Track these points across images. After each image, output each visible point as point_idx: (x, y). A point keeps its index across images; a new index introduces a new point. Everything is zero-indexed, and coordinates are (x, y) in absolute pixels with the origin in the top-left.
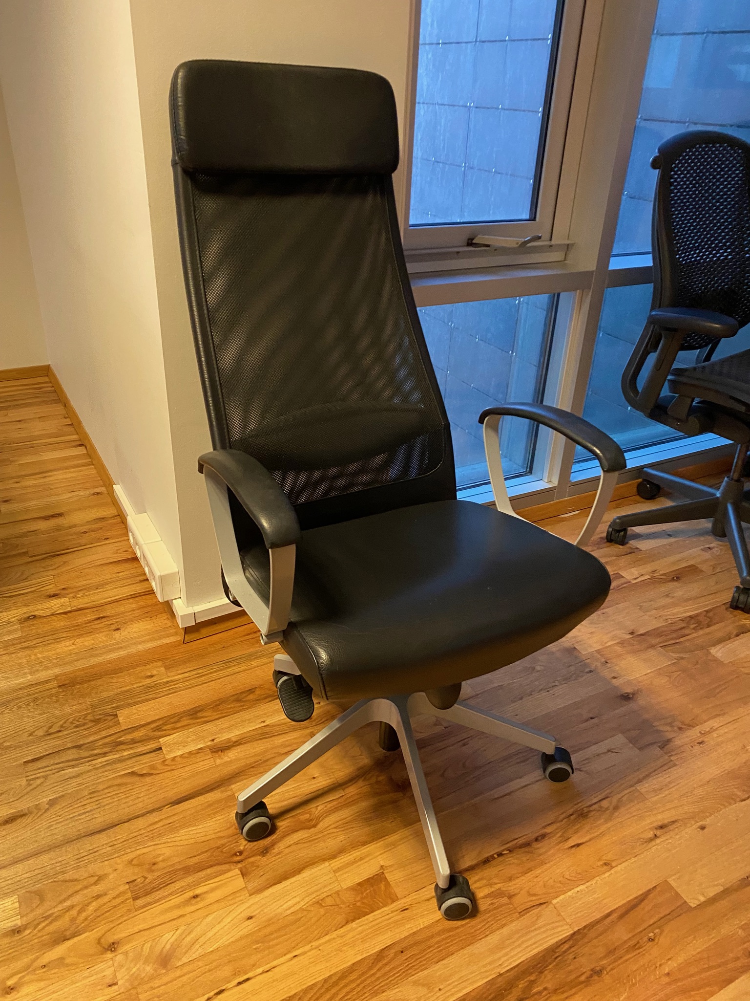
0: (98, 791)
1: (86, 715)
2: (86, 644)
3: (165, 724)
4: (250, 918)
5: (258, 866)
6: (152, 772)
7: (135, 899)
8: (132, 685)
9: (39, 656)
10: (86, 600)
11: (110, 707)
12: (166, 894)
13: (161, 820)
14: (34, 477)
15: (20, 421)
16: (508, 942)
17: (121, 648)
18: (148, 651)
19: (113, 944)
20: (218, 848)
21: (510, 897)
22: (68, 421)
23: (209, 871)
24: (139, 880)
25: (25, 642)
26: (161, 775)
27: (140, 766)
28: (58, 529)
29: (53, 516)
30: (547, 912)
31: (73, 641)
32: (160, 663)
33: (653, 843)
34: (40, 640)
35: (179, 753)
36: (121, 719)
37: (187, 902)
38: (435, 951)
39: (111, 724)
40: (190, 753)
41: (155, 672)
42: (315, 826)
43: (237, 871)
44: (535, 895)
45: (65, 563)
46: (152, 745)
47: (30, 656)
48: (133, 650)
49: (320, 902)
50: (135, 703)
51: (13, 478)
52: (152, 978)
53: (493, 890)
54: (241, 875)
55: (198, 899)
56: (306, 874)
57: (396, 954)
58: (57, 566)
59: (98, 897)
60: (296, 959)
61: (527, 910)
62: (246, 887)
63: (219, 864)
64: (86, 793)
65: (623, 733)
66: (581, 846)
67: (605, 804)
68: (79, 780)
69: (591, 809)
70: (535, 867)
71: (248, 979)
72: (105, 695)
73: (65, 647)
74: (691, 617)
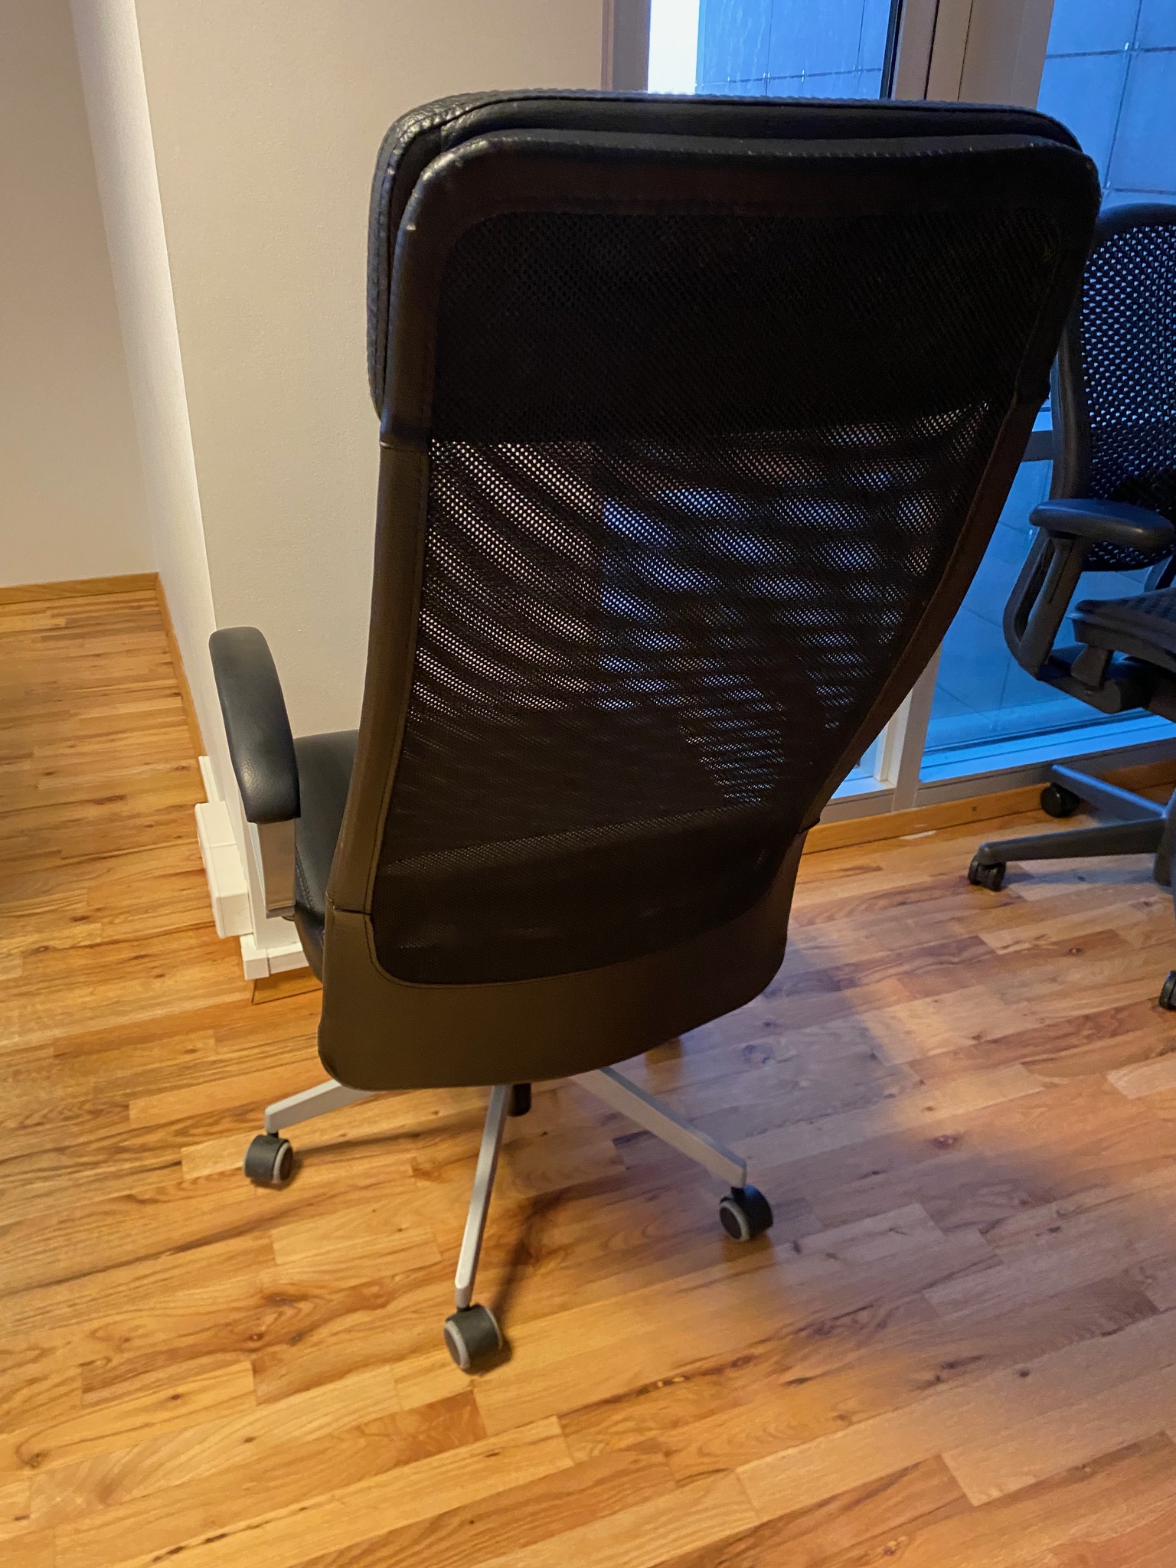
0: (73, 1220)
1: (84, 1103)
2: (110, 994)
3: (194, 1126)
4: (249, 1440)
5: (281, 1361)
6: (159, 1197)
7: (87, 1389)
8: (163, 1061)
9: (39, 1007)
10: (127, 928)
11: (121, 1092)
12: (133, 1388)
13: (155, 1273)
14: (94, 739)
15: (98, 655)
16: (648, 1527)
17: (159, 1004)
18: (196, 1013)
19: (38, 1455)
20: (228, 1325)
21: (668, 1454)
22: (167, 658)
23: (205, 1360)
24: (99, 1363)
25: (25, 985)
26: (170, 1205)
27: (143, 1187)
28: (113, 818)
29: (110, 800)
30: (723, 1485)
31: (90, 990)
32: (211, 1032)
33: (931, 1391)
34: (47, 984)
35: (206, 1172)
36: (133, 1113)
37: (161, 1405)
38: (525, 1527)
39: (116, 1118)
40: (222, 1174)
41: (199, 1045)
42: (383, 1306)
43: (247, 1365)
44: (708, 1455)
45: (109, 870)
46: (169, 1157)
47: (25, 1007)
48: (176, 1009)
49: (363, 1427)
50: (160, 1091)
51: (69, 739)
52: (82, 1514)
53: (642, 1438)
54: (251, 1372)
55: (179, 1401)
56: (352, 1380)
57: (462, 1525)
58: (95, 875)
59: (32, 1381)
60: (302, 1514)
61: (692, 1478)
62: (254, 1391)
63: (224, 1350)
64: (55, 1220)
65: (922, 1203)
66: (805, 1385)
67: (863, 1317)
68: (50, 1201)
69: (838, 1323)
70: (721, 1409)
71: (222, 1536)
72: (119, 1074)
73: (80, 997)
74: (1087, 1018)
